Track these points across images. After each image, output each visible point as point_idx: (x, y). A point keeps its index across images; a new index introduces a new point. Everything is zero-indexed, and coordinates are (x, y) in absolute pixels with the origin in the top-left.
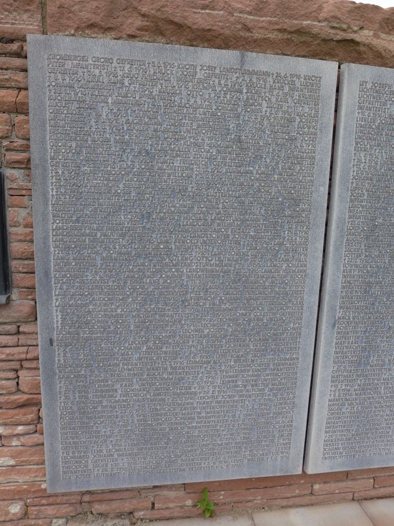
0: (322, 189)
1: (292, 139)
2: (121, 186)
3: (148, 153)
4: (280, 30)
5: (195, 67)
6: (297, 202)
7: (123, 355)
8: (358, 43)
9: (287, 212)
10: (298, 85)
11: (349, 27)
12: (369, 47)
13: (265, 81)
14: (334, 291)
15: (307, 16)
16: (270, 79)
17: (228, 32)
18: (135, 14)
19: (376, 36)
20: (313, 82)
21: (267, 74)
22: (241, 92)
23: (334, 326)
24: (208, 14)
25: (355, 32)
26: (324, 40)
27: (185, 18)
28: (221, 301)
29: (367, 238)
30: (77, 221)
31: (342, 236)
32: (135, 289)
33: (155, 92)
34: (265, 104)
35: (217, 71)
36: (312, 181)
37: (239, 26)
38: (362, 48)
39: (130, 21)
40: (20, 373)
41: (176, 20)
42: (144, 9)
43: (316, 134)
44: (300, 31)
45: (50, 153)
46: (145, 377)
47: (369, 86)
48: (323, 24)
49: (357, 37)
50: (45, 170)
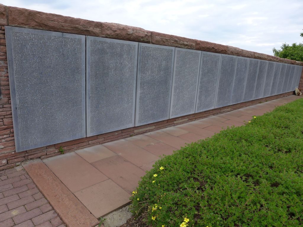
0: (84, 65)
1: (76, 54)
2: (34, 66)
3: (40, 57)
4: (71, 27)
5: (51, 36)
6: (78, 69)
7: (37, 110)
8: (89, 31)
9: (76, 71)
10: (76, 41)
11: (87, 27)
12: (92, 31)
13: (68, 40)
14: (89, 90)
15: (77, 24)
16: (70, 39)
17: (58, 27)
18: (34, 21)
19: (93, 29)
20: (80, 40)
21: (69, 38)
22: (63, 42)
23: (90, 98)
24: (53, 23)
25: (88, 28)
26: (82, 30)
27: (47, 23)
28: (62, 94)
29: (95, 77)
30: (22, 75)
31: (89, 77)
32: (39, 92)
33: (41, 42)
34: (69, 45)
35: (57, 37)
36: (81, 64)
37: (61, 26)
38: (90, 32)
39: (32, 23)
40: (4, 119)
41: (45, 24)
42: (37, 21)
43: (81, 52)
44: (76, 28)
45: (14, 57)
46: (43, 115)
47: (93, 41)
48: (81, 26)
49: (89, 29)
50: (12, 62)
